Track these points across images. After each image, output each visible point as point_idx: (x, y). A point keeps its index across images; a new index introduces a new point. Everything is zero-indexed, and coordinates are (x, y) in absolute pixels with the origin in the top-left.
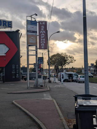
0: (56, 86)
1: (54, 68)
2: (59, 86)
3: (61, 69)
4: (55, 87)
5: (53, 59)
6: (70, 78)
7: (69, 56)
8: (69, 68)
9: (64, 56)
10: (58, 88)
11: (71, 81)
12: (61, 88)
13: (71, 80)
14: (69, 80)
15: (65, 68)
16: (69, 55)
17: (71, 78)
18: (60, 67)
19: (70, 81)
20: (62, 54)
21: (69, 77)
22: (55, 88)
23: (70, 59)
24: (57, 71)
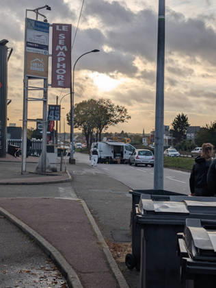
0: (86, 171)
1: (81, 131)
2: (93, 171)
3: (97, 134)
4: (84, 172)
5: (81, 112)
6: (118, 154)
7: (118, 107)
8: (113, 132)
9: (105, 105)
10: (92, 175)
11: (119, 161)
12: (97, 176)
13: (118, 159)
14: (115, 160)
15: (107, 133)
16: (116, 105)
17: (120, 154)
18: (95, 130)
19: (115, 163)
20: (101, 100)
21: (115, 153)
22: (85, 175)
23: (118, 113)
24: (87, 139)
